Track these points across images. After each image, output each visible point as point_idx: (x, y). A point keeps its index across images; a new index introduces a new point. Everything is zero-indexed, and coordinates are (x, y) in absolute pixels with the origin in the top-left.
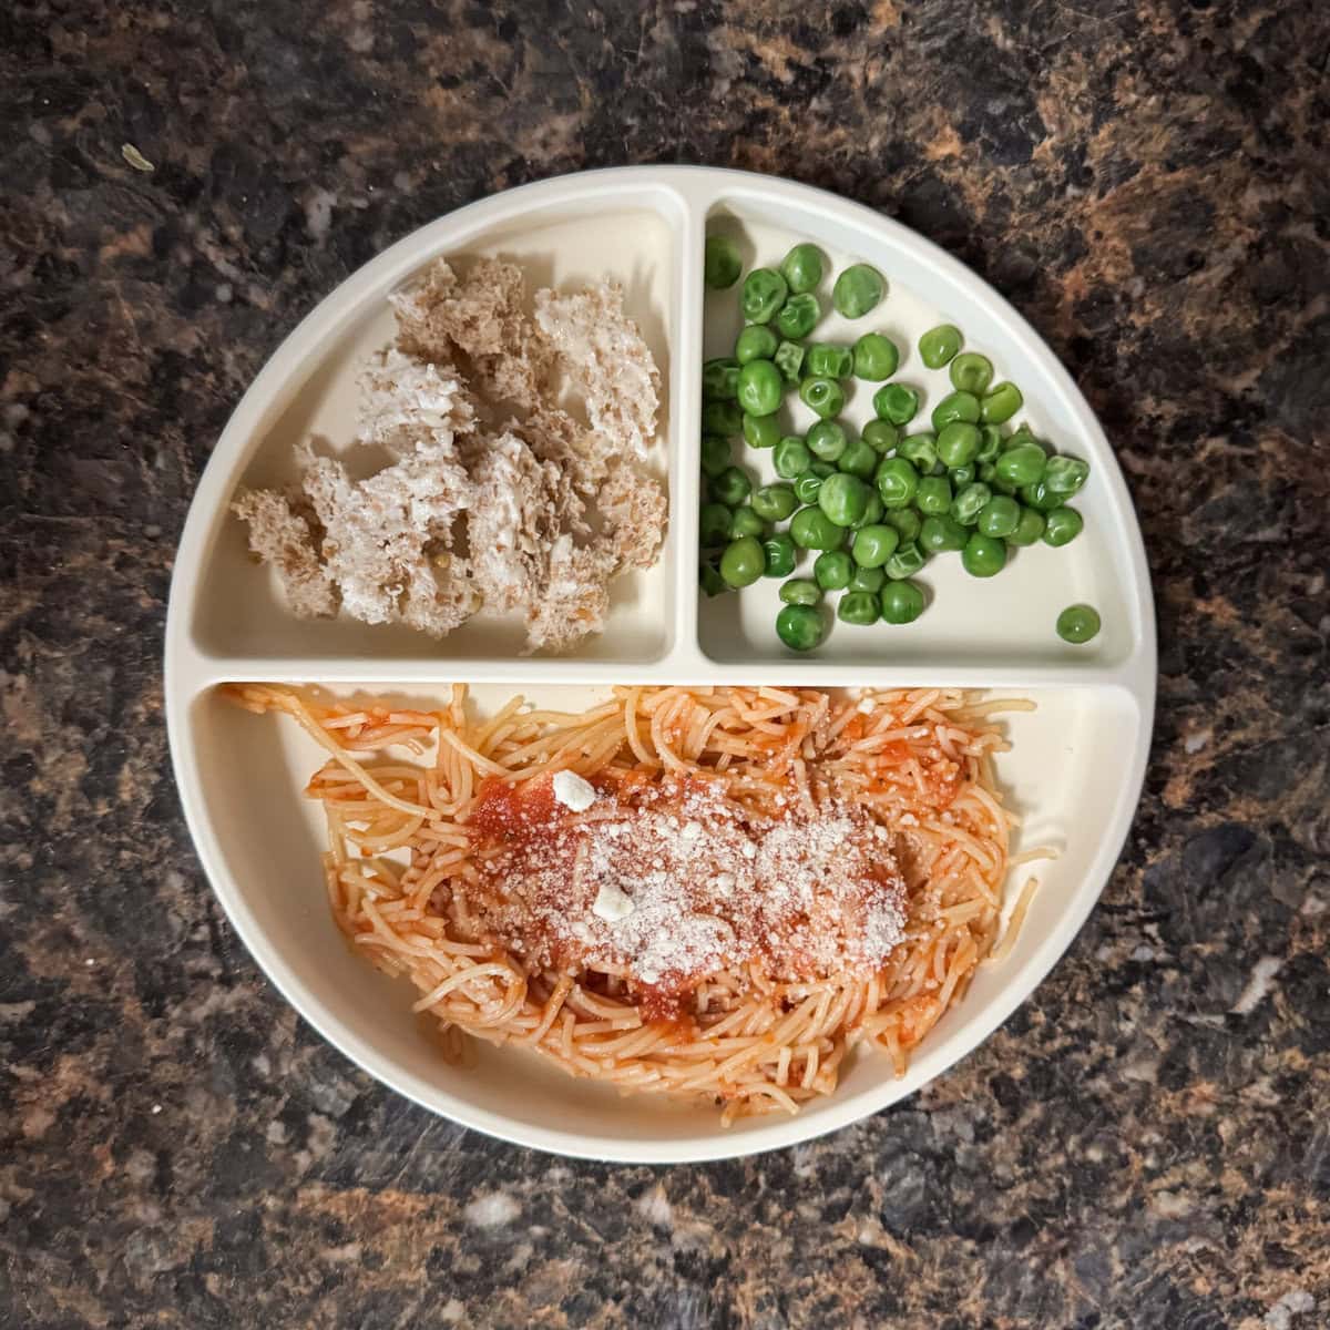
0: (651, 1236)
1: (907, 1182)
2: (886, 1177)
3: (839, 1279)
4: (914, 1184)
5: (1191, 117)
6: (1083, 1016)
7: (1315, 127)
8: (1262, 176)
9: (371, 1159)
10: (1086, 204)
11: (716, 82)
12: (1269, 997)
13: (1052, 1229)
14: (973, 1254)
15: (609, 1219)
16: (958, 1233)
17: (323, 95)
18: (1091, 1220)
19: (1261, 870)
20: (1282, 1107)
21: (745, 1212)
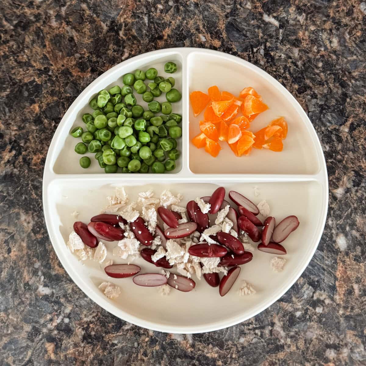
0: (348, 194)
1: (330, 118)
2: (328, 124)
3: (359, 138)
4: (330, 116)
5: (31, 40)
6: (280, 69)
7: (35, 7)
8: (48, 22)
9: (327, 280)
10: (54, 69)
11: (14, 172)
12: (274, 17)
13: (343, 76)
14: (351, 99)
15: (344, 207)
16: (345, 103)
17: (11, 289)
18: (340, 65)
19: (238, 20)
20: (306, 13)
21: (340, 166)
